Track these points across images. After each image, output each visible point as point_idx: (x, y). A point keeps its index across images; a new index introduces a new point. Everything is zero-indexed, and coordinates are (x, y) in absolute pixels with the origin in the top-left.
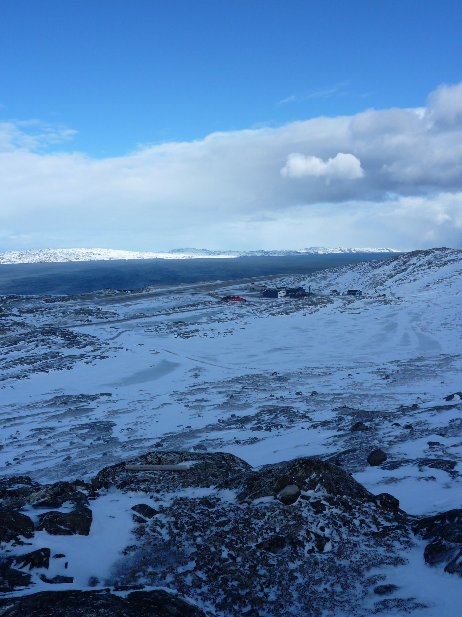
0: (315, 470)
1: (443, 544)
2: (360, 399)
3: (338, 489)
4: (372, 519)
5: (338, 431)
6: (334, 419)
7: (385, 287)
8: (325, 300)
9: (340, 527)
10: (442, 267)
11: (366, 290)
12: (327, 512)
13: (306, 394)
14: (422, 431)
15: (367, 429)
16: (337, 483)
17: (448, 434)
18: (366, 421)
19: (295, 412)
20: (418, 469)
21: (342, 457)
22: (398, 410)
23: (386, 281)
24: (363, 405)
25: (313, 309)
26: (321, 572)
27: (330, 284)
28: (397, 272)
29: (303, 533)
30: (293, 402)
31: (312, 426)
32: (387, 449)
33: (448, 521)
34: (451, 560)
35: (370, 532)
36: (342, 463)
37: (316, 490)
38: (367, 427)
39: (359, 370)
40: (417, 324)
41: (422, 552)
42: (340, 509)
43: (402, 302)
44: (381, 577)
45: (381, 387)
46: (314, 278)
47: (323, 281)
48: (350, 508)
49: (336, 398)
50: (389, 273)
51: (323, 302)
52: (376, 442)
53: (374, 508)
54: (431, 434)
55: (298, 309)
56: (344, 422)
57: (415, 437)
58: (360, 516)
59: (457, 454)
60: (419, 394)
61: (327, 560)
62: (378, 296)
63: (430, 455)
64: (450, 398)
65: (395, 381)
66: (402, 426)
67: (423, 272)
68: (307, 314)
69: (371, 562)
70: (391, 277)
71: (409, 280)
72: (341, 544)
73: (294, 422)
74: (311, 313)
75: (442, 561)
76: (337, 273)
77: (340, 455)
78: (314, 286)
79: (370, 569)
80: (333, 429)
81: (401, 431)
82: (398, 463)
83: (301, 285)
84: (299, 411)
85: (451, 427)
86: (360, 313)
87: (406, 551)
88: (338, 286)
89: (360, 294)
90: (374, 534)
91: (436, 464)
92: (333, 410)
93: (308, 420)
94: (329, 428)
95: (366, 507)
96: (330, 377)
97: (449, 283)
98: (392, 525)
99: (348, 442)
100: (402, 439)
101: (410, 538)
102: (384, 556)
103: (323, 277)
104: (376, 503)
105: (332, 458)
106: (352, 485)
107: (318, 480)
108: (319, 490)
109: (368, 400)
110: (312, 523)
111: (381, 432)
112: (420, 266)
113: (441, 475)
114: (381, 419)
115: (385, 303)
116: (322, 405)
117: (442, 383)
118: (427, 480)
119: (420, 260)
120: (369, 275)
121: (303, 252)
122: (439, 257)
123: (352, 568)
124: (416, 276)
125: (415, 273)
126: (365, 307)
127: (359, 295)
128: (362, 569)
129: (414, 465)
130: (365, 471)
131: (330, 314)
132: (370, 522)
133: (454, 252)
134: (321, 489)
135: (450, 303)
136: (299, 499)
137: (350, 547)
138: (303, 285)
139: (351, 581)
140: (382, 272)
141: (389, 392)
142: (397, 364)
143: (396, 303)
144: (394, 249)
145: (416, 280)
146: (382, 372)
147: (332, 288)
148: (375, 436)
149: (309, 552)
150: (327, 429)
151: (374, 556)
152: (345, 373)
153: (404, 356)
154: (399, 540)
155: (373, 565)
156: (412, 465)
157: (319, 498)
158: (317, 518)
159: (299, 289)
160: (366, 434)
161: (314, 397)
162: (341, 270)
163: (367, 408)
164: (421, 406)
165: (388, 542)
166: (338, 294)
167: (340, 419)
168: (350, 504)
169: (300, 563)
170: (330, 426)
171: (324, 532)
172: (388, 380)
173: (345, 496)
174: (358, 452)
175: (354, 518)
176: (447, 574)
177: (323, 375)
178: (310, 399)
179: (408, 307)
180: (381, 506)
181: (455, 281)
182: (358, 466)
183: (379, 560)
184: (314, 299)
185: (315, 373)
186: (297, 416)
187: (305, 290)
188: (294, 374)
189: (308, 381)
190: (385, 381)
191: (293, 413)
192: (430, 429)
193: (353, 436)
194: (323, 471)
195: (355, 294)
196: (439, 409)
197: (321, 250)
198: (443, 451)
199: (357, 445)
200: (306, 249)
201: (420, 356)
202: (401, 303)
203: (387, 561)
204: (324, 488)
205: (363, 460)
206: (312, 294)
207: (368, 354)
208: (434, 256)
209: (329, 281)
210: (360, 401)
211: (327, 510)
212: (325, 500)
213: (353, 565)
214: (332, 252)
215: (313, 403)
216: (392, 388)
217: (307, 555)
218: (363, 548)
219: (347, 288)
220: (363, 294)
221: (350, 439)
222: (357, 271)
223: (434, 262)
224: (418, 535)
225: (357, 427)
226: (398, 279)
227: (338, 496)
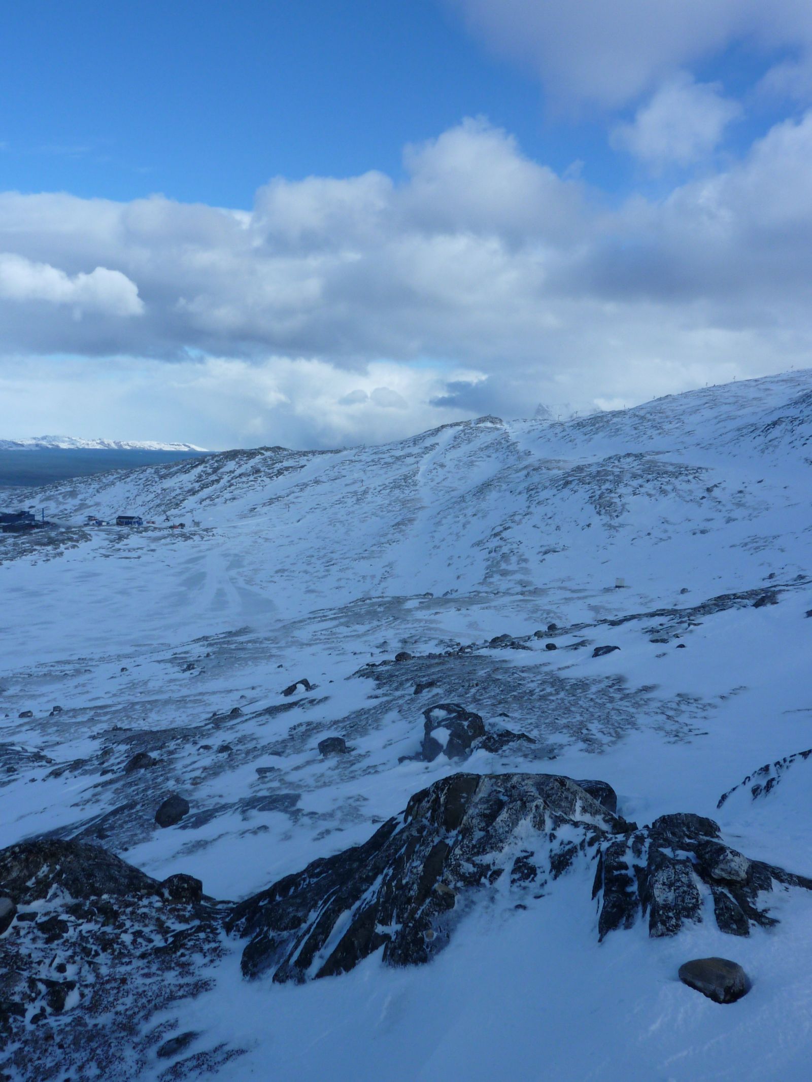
0: (45, 860)
1: (270, 937)
2: (143, 711)
3: (92, 885)
4: (156, 925)
5: (102, 775)
6: (96, 754)
7: (184, 511)
8: (75, 534)
9: (97, 954)
10: (275, 478)
11: (149, 516)
12: (71, 934)
13: (41, 713)
14: (248, 753)
15: (155, 762)
16: (90, 875)
17: (288, 751)
18: (153, 749)
19: (18, 752)
20: (240, 817)
21: (110, 821)
22: (207, 722)
23: (184, 500)
24: (150, 720)
25: (51, 552)
26: (59, 1051)
27: (82, 506)
28: (203, 485)
29: (22, 986)
30: (13, 734)
31: (51, 773)
32: (190, 793)
33: (280, 896)
34: (282, 961)
35: (151, 949)
36: (109, 833)
37: (48, 897)
38: (155, 759)
39: (140, 660)
40: (239, 573)
41: (238, 959)
42: (97, 922)
43: (213, 535)
44: (170, 1025)
45: (181, 685)
46: (52, 493)
47: (70, 500)
48: (116, 915)
49: (99, 715)
50: (190, 486)
51: (71, 539)
52: (171, 784)
53: (159, 904)
54: (261, 755)
55: (20, 553)
56: (113, 758)
57: (236, 764)
58: (133, 925)
59: (300, 781)
60: (243, 689)
61: (70, 1024)
62: (171, 527)
63: (261, 790)
64: (290, 691)
65: (204, 672)
66: (215, 748)
67: (245, 486)
68: (38, 561)
69: (153, 1003)
70: (194, 494)
71: (223, 499)
72: (98, 986)
73: (15, 770)
74: (48, 560)
75: (269, 966)
76: (95, 485)
77: (105, 819)
78: (52, 508)
79: (151, 1016)
80: (92, 772)
81: (214, 757)
82: (209, 813)
83: (25, 506)
84: (26, 747)
85: (292, 738)
86: (139, 557)
87: (213, 965)
88: (98, 508)
89: (140, 523)
90: (158, 951)
91: (270, 803)
92: (93, 738)
93: (44, 763)
94: (85, 773)
95: (145, 906)
96: (87, 676)
97: (286, 504)
98: (188, 927)
99: (120, 793)
100: (214, 771)
101: (220, 942)
102: (176, 985)
103: (70, 492)
104: (161, 895)
105: (91, 827)
106: (119, 872)
107: (53, 878)
108: (55, 895)
109: (159, 711)
110: (39, 963)
111: (179, 765)
112: (240, 476)
113: (277, 819)
114: (179, 741)
115: (183, 539)
116: (72, 730)
117: (279, 667)
118: (255, 833)
119: (240, 466)
120: (154, 489)
121: (30, 445)
122: (270, 463)
123: (118, 1025)
124: (236, 492)
125: (233, 488)
126: (148, 546)
127: (137, 526)
128: (135, 1021)
129: (234, 813)
130: (152, 838)
131: (84, 560)
132: (152, 932)
133: (292, 455)
134: (59, 893)
135: (287, 537)
136: (15, 922)
137: (113, 988)
138: (30, 507)
139: (116, 1048)
140: (178, 485)
141: (194, 692)
142: (206, 643)
143: (202, 538)
144: (196, 445)
145: (234, 499)
146: (182, 658)
147: (87, 512)
148: (169, 773)
149: (35, 1019)
150: (82, 774)
151: (157, 991)
152: (115, 667)
153: (217, 627)
154: (201, 950)
155: (156, 1008)
156: (231, 812)
157: (55, 912)
158: (51, 950)
159: (22, 515)
160: (153, 773)
161: (56, 718)
162: (104, 480)
163: (156, 726)
164: (245, 710)
165: (183, 959)
166: (99, 523)
167: (106, 752)
168: (115, 907)
169: (17, 1045)
170: (87, 768)
171: (65, 974)
172: (191, 671)
173: (105, 896)
174: (138, 807)
175: (122, 932)
176: (277, 984)
177: (73, 675)
178: (48, 723)
179: (223, 544)
180: (170, 898)
181: (295, 500)
182: (138, 832)
183: (166, 996)
184: (53, 534)
185: (58, 673)
186: (21, 759)
187: (34, 516)
188: (14, 679)
189: (44, 689)
190: (187, 674)
191: (14, 754)
192: (259, 746)
193: (129, 780)
194: (63, 859)
195: (131, 523)
196: (272, 711)
197: (63, 442)
198: (281, 780)
199: (137, 794)
200: (35, 439)
201: (243, 625)
202: (211, 537)
203: (180, 993)
204: (65, 890)
205: (148, 820)
206: (48, 523)
207: (155, 629)
208: (263, 459)
209: (81, 500)
210: (143, 715)
211: (71, 930)
212: (67, 913)
213: (120, 1019)
214: (86, 447)
215: (55, 728)
216: (199, 684)
217: (30, 1027)
218: (139, 981)
219: (115, 513)
220: (145, 523)
221: (124, 786)
222: (133, 483)
223: (262, 469)
224: (233, 933)
225: (137, 762)
226: (204, 498)
227: (93, 898)
